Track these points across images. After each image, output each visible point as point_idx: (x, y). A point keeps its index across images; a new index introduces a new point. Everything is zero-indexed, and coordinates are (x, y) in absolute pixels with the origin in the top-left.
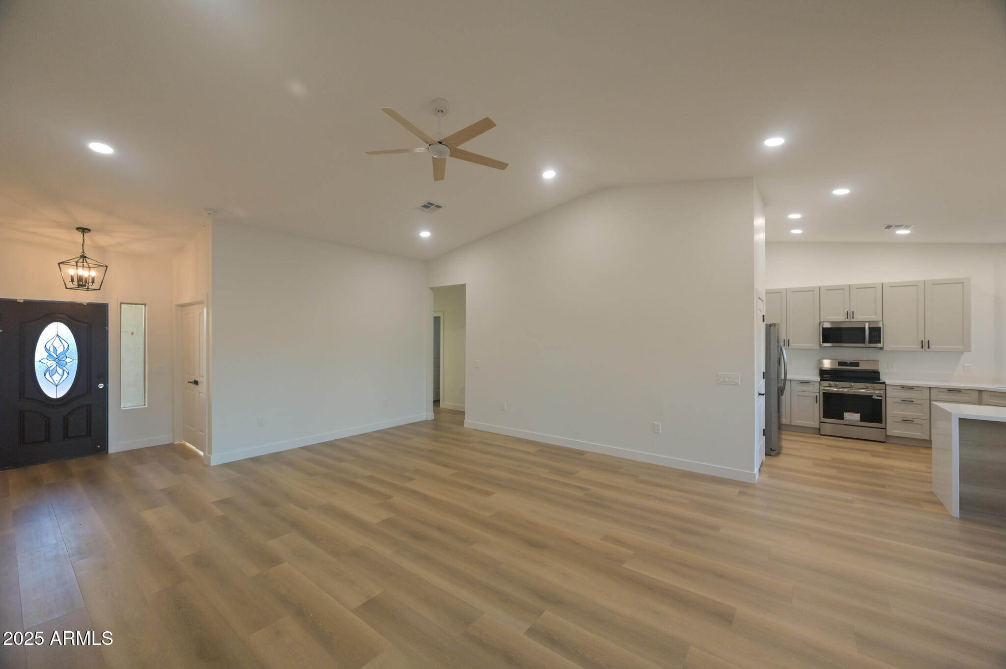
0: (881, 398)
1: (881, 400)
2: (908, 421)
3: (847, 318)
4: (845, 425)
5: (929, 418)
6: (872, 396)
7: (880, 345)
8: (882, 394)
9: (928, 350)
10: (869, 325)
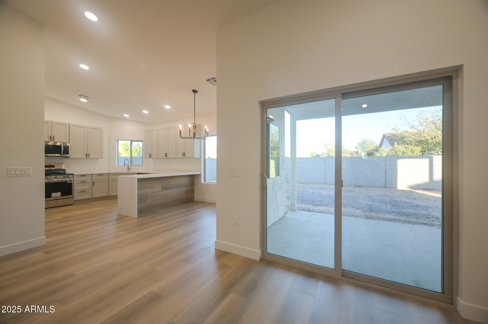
0: (71, 182)
1: (72, 183)
2: (83, 191)
3: (50, 140)
4: (51, 200)
5: (91, 188)
6: (67, 182)
7: (68, 155)
8: (72, 180)
9: (89, 158)
10: (63, 144)
